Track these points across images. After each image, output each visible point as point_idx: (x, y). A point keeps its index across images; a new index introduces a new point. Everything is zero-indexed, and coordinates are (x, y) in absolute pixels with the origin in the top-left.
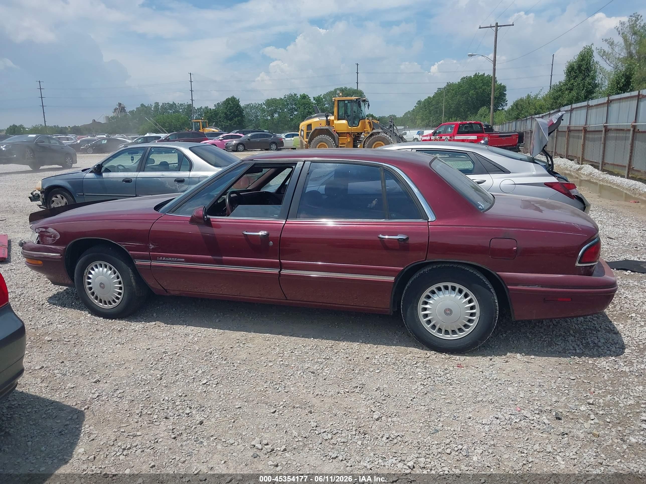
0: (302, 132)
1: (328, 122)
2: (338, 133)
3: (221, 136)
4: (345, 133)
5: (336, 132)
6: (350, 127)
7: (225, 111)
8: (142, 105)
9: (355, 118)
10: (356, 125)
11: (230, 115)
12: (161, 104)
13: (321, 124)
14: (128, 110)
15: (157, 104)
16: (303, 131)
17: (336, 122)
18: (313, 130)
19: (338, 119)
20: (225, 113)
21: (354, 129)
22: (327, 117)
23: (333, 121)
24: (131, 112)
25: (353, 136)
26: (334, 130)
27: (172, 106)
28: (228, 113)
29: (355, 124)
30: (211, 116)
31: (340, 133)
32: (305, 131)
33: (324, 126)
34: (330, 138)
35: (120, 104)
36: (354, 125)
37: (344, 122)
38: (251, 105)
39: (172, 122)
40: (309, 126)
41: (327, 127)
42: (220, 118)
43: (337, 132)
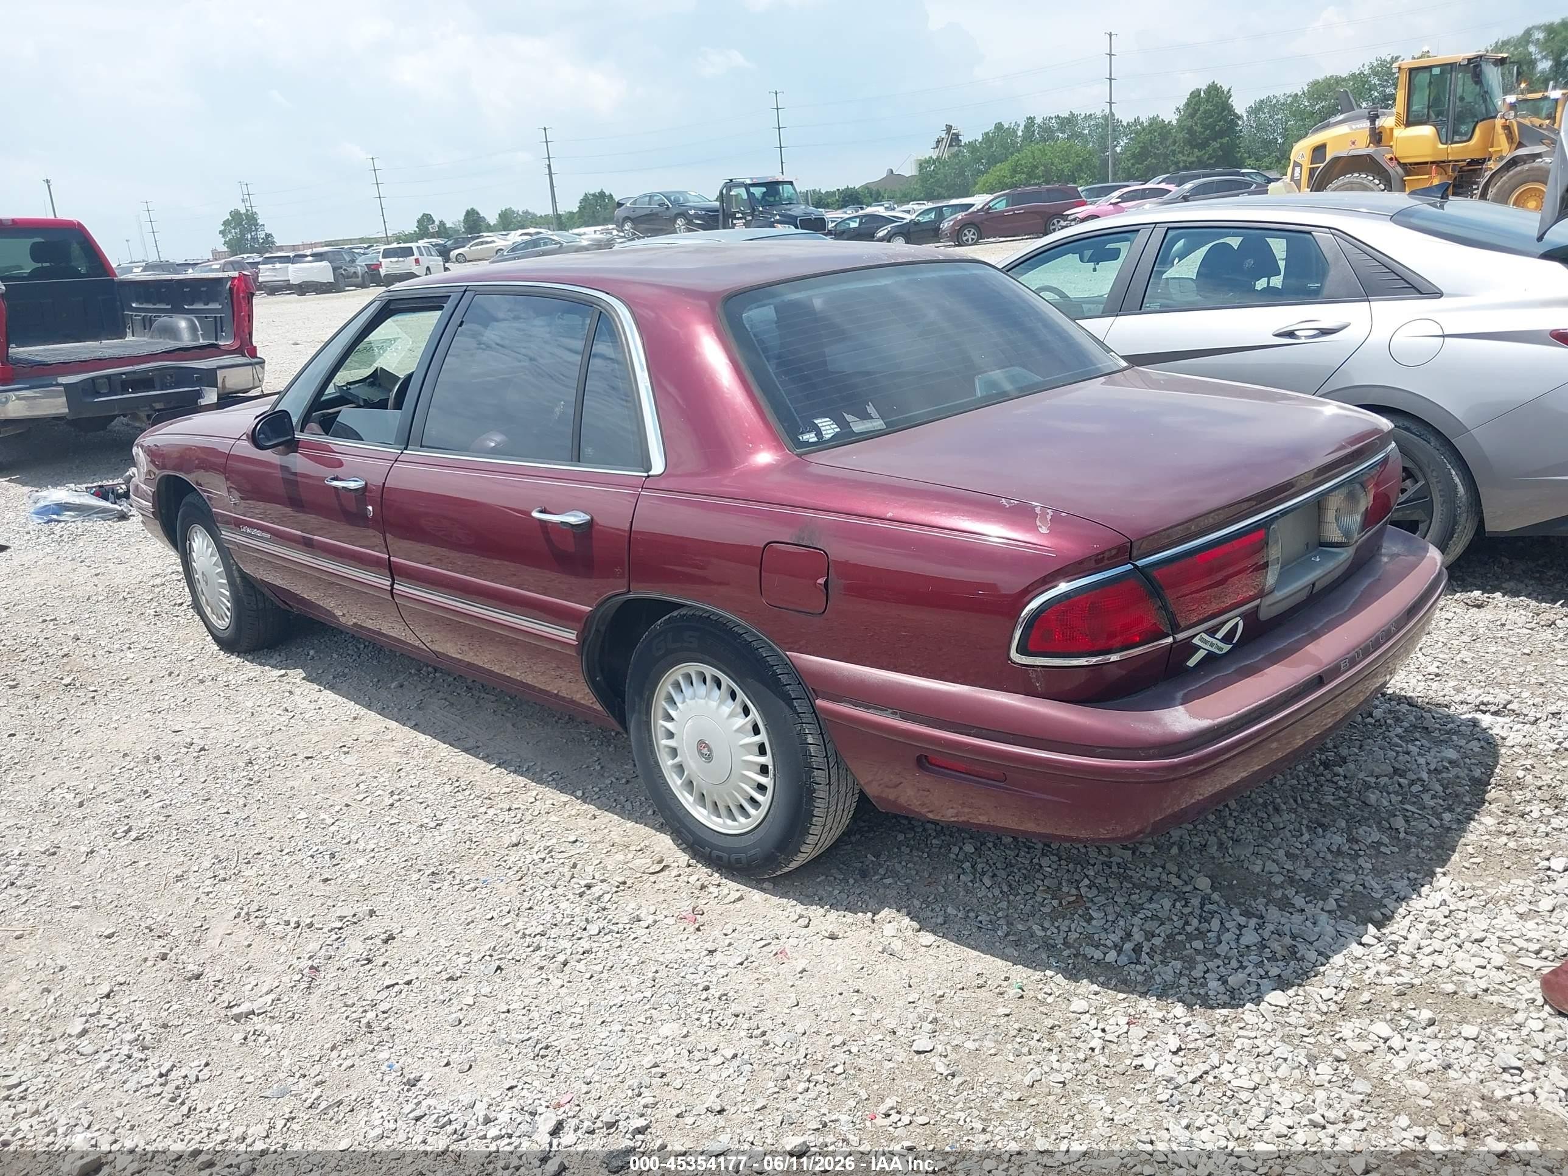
0: (1297, 170)
1: (1377, 137)
2: (1404, 166)
3: (1117, 193)
4: (1426, 163)
5: (1399, 163)
6: (1441, 146)
7: (1189, 123)
8: (999, 127)
9: (1460, 119)
10: (1465, 138)
11: (1202, 133)
12: (1039, 121)
13: (1353, 143)
14: (965, 139)
15: (1031, 120)
16: (1301, 166)
17: (1401, 133)
18: (1328, 159)
19: (1408, 124)
20: (1190, 130)
21: (1461, 150)
22: (1373, 118)
23: (1392, 130)
24: (971, 145)
25: (1453, 170)
26: (1389, 156)
27: (1068, 122)
28: (1198, 128)
29: (1461, 134)
30: (1151, 140)
31: (1411, 164)
32: (1307, 165)
33: (1363, 148)
34: (1377, 182)
35: (949, 128)
36: (1457, 138)
37: (1427, 131)
38: (1274, 101)
39: (1052, 164)
40: (1319, 151)
41: (1371, 150)
42: (1174, 143)
43: (1402, 161)
